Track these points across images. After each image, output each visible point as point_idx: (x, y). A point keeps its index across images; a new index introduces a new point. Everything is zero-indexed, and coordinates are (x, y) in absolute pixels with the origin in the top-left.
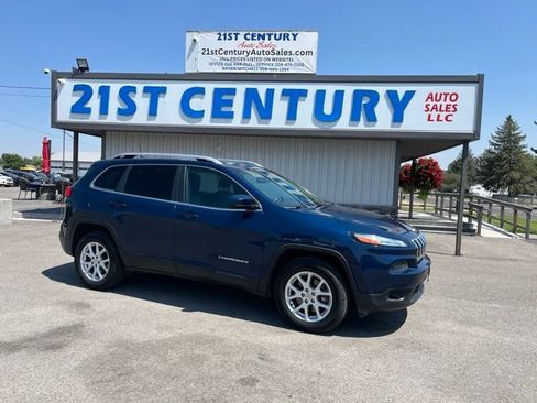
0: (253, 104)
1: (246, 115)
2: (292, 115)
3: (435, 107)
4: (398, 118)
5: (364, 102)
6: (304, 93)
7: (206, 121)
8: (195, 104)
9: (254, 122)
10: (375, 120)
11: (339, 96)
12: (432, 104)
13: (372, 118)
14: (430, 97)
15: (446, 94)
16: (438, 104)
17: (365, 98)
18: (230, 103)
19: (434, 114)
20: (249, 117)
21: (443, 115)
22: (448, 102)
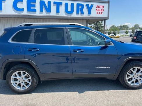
0: (43, 7)
1: (41, 11)
2: (58, 11)
3: (98, 10)
4: (89, 13)
5: (80, 8)
6: (61, 4)
7: (25, 13)
8: (19, 5)
9: (44, 13)
10: (83, 13)
11: (72, 5)
12: (98, 9)
13: (82, 13)
14: (97, 7)
15: (101, 6)
16: (99, 9)
17: (80, 6)
18: (34, 6)
19: (98, 12)
20: (43, 12)
21: (101, 12)
22: (102, 8)
